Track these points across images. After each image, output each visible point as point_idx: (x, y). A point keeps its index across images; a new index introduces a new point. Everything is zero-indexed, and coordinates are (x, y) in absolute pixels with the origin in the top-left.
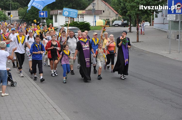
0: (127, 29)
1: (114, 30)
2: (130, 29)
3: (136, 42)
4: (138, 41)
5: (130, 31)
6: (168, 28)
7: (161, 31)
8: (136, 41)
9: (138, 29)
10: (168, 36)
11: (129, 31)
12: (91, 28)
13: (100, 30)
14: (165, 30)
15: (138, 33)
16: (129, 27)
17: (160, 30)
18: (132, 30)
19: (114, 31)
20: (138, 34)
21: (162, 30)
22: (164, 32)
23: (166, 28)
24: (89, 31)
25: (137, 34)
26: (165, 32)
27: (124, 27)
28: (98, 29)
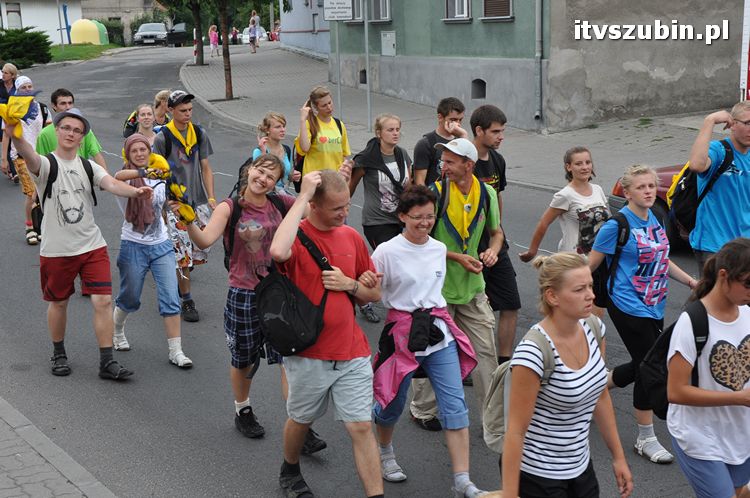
0: (188, 52)
1: (143, 57)
2: (200, 52)
3: (224, 100)
4: (230, 97)
5: (201, 62)
6: (327, 47)
7: (308, 56)
8: (224, 96)
9: (226, 54)
10: (330, 76)
11: (197, 60)
12: (52, 52)
13: (87, 59)
14: (321, 56)
15: (229, 65)
16: (195, 48)
17: (301, 54)
18: (207, 58)
19: (143, 62)
20: (228, 70)
21: (310, 53)
22: (318, 60)
23: (322, 45)
24: (48, 64)
25: (226, 70)
26: (322, 60)
27: (178, 45)
28: (81, 57)
